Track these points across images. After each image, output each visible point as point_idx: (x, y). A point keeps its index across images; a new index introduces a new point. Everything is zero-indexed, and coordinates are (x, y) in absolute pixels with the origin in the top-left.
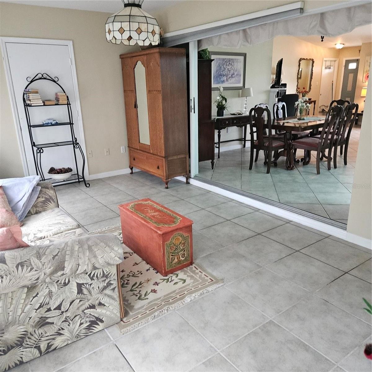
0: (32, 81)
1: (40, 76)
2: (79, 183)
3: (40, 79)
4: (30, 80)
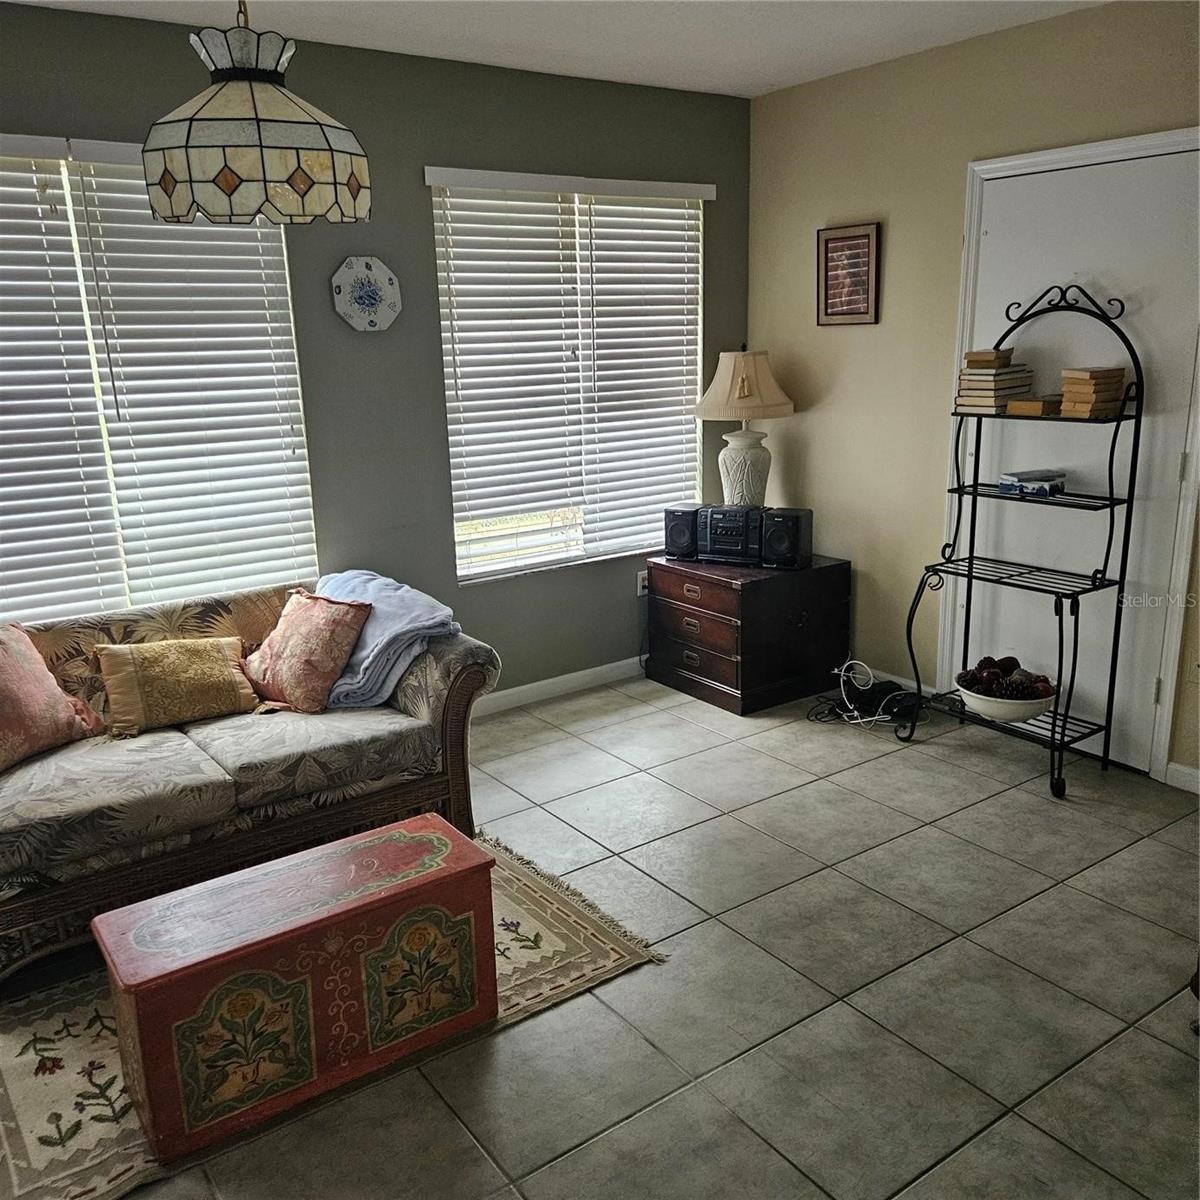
0: (1021, 320)
1: (1055, 295)
2: (1105, 768)
3: (1054, 308)
4: (1015, 314)
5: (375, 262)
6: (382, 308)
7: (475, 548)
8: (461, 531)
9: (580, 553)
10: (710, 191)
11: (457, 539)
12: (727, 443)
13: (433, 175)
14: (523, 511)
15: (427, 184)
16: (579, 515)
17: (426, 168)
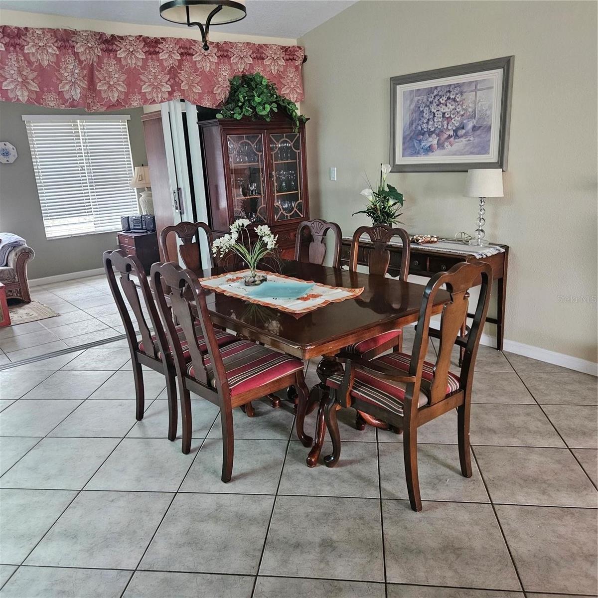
5: (7, 143)
6: (10, 156)
7: (52, 229)
8: (46, 223)
9: (94, 230)
10: (128, 117)
11: (45, 226)
12: (141, 196)
13: (25, 118)
14: (69, 217)
15: (23, 120)
16: (91, 218)
17: (22, 116)
